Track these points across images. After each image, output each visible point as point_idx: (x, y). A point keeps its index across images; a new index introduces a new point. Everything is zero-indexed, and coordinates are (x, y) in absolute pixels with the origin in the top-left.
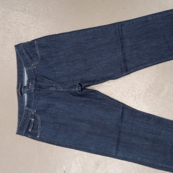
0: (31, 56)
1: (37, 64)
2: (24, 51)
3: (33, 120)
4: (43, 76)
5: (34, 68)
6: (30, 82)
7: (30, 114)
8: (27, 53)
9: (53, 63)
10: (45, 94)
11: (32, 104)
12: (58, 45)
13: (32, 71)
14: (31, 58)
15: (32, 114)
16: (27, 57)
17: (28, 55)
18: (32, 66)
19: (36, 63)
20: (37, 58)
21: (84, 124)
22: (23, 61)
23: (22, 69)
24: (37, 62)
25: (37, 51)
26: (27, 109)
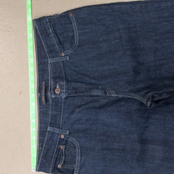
0: (61, 40)
1: (72, 53)
2: (50, 30)
3: (62, 147)
4: (80, 74)
5: (64, 60)
6: (56, 83)
7: (57, 138)
8: (56, 33)
9: (101, 52)
10: (83, 103)
11: (60, 121)
13: (62, 64)
14: (60, 43)
15: (60, 137)
16: (54, 41)
17: (56, 37)
18: (62, 56)
19: (70, 51)
20: (71, 43)
21: (154, 146)
22: (46, 47)
24: (71, 50)
25: (75, 32)
26: (51, 130)
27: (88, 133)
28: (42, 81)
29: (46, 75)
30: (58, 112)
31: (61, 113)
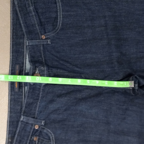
0: (43, 20)
1: (54, 37)
2: (31, 8)
3: (35, 139)
5: (45, 43)
7: (31, 128)
8: (37, 12)
9: (85, 38)
10: (63, 92)
11: (35, 110)
12: (97, 6)
13: (42, 48)
14: (41, 24)
15: (34, 128)
16: (35, 20)
17: (37, 16)
18: (42, 39)
19: (51, 34)
20: (53, 25)
22: (24, 26)
23: (21, 41)
24: (53, 33)
25: (59, 13)
26: (25, 120)
27: (65, 125)
28: (16, 64)
29: (22, 57)
30: (34, 100)
31: (38, 101)
